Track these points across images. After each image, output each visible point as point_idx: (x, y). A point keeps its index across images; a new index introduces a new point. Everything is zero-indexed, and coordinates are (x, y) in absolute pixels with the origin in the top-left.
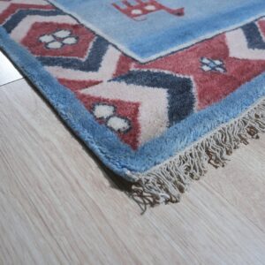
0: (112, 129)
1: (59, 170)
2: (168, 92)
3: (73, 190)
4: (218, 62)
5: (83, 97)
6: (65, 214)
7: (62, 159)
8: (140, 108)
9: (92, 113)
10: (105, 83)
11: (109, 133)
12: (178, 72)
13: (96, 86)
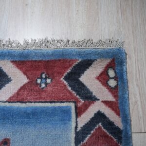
0: (115, 72)
1: (139, 70)
2: (80, 77)
3: (138, 60)
4: (39, 81)
5: (115, 96)
6: (144, 55)
7: (136, 74)
8: (98, 75)
9: (117, 85)
10: (101, 100)
11: (117, 71)
12: (65, 86)
13: (106, 100)
